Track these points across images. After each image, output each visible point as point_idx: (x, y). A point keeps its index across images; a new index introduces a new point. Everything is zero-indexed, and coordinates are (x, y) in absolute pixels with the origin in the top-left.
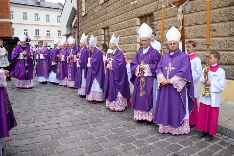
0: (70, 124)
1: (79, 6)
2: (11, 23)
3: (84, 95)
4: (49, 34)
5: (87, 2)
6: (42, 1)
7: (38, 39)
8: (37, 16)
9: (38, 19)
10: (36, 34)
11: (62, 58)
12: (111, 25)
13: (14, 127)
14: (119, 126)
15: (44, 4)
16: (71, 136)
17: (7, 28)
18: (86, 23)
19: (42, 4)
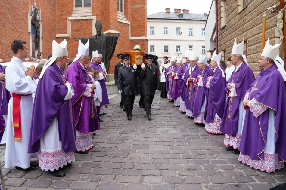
0: (158, 140)
1: (218, 17)
2: (147, 40)
3: (192, 117)
5: (226, 11)
6: (185, 13)
8: (178, 30)
9: (180, 34)
10: (177, 50)
11: (176, 76)
12: (248, 38)
13: (98, 130)
14: (203, 149)
15: (187, 15)
16: (150, 149)
18: (225, 36)
19: (185, 17)
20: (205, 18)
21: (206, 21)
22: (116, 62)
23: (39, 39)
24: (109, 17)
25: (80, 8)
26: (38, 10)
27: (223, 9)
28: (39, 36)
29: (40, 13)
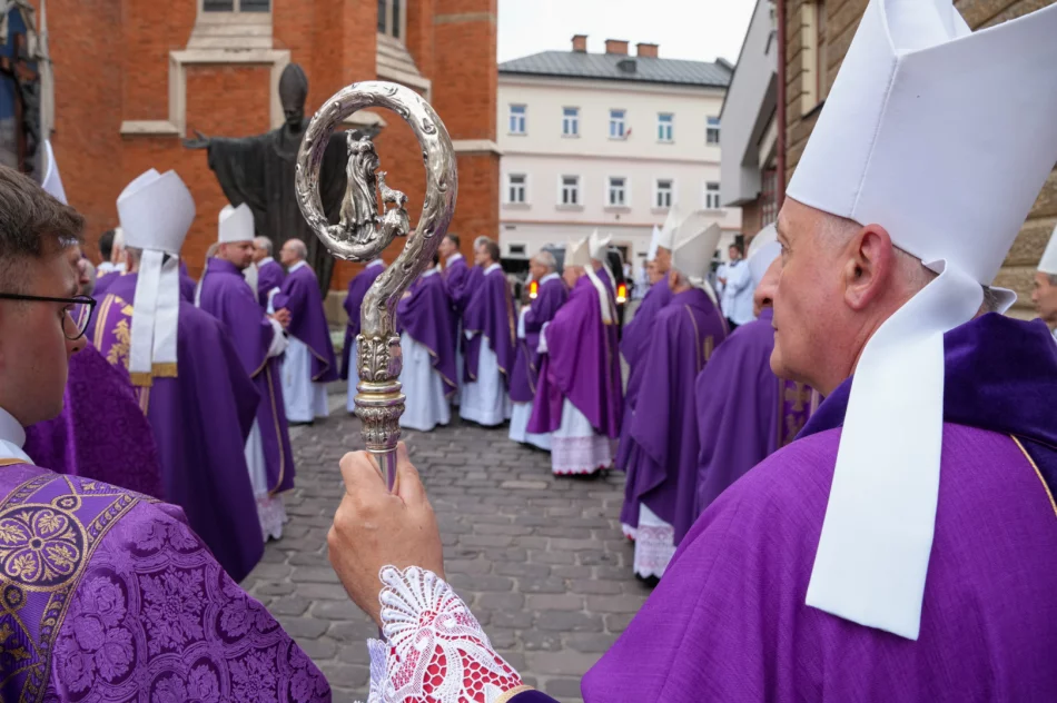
1: (789, 68)
2: (496, 156)
4: (668, 196)
5: (825, 44)
6: (645, 57)
7: (618, 217)
8: (619, 120)
9: (623, 133)
10: (612, 198)
15: (651, 65)
17: (477, 174)
19: (644, 70)
20: (723, 78)
21: (727, 88)
24: (341, 55)
25: (222, 17)
26: (31, 10)
27: (809, 37)
29: (43, 28)
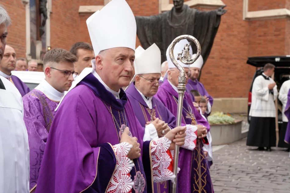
22: (212, 71)
23: (45, 17)
28: (44, 9)
